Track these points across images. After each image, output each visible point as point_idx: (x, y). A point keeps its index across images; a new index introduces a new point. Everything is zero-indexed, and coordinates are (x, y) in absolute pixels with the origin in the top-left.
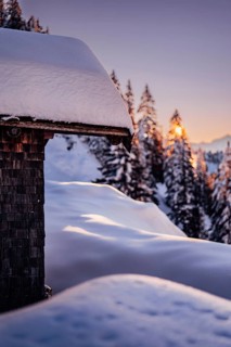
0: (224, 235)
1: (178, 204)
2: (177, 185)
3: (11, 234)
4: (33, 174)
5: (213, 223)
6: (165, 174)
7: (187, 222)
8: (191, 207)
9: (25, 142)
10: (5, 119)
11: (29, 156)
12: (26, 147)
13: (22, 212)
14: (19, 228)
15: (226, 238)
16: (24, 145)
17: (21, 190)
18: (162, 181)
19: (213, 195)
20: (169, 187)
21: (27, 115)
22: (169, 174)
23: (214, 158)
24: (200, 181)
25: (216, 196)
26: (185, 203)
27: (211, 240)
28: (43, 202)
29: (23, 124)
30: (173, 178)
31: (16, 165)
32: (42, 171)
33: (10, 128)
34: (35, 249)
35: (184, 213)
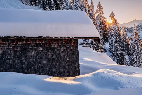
0: (134, 63)
1: (115, 51)
2: (114, 43)
3: (72, 64)
4: (76, 50)
5: (130, 58)
6: (108, 39)
7: (118, 58)
8: (120, 52)
9: (74, 42)
10: (71, 38)
11: (75, 45)
12: (74, 43)
13: (74, 59)
14: (74, 63)
15: (135, 65)
16: (73, 43)
17: (73, 54)
18: (107, 42)
19: (129, 47)
20: (110, 44)
21: (75, 36)
22: (110, 39)
23: (130, 30)
24: (124, 41)
25: (130, 47)
26: (117, 51)
27: (129, 65)
28: (78, 57)
29: (74, 39)
30: (112, 40)
31: (72, 48)
32: (78, 49)
33: (71, 40)
34: (77, 68)
35: (117, 55)
